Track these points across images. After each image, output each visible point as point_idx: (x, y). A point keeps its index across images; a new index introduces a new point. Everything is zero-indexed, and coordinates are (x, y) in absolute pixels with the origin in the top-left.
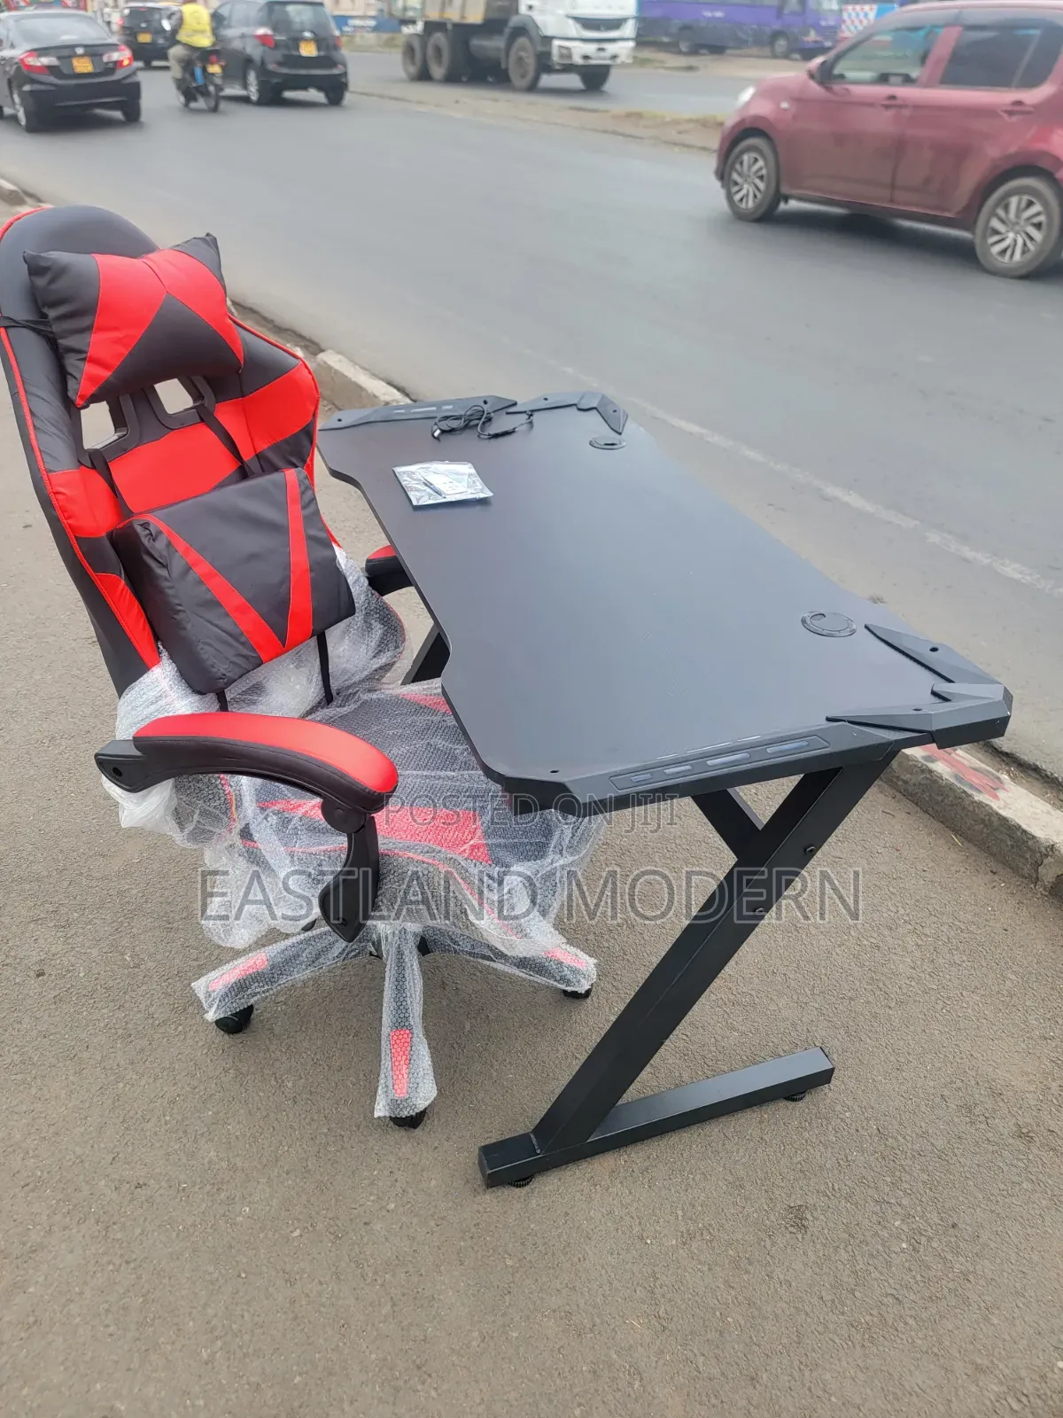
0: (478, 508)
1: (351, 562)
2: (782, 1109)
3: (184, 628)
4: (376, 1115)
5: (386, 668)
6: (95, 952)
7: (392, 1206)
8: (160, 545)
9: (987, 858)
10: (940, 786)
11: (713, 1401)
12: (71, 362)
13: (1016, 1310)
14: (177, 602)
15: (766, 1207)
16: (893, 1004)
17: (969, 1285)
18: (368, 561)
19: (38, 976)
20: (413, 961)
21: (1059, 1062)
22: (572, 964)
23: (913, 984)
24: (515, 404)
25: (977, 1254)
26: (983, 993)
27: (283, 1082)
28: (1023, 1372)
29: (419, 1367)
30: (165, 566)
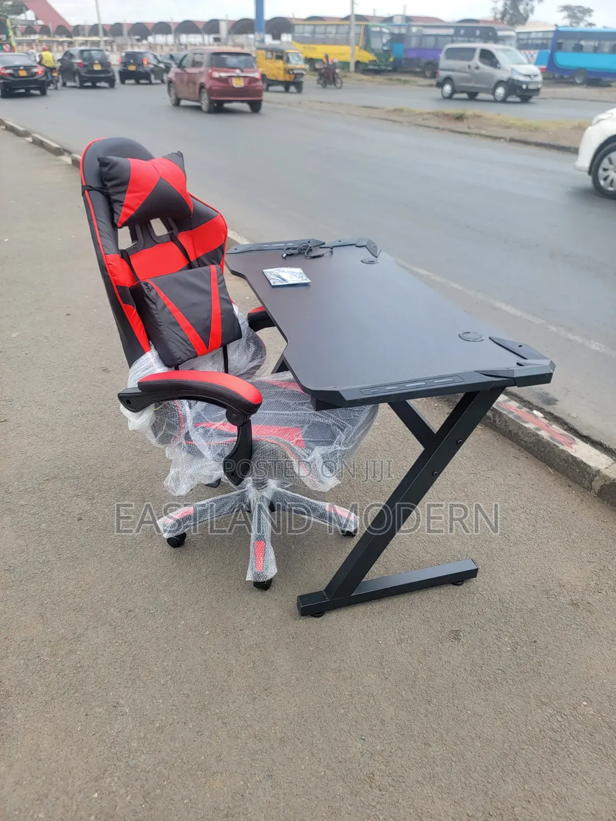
0: (304, 288)
1: (241, 313)
2: (452, 589)
3: (162, 334)
4: (247, 580)
5: (257, 367)
6: (107, 510)
7: (254, 623)
8: (152, 294)
9: (566, 479)
10: (543, 443)
11: (409, 709)
12: (116, 207)
13: (564, 680)
14: (160, 320)
15: (440, 630)
16: (512, 545)
17: (540, 667)
18: (249, 314)
19: (79, 520)
20: (266, 513)
21: (596, 573)
23: (523, 536)
24: (324, 244)
25: (546, 655)
26: (559, 541)
27: (200, 569)
28: (565, 706)
29: (266, 690)
30: (154, 303)
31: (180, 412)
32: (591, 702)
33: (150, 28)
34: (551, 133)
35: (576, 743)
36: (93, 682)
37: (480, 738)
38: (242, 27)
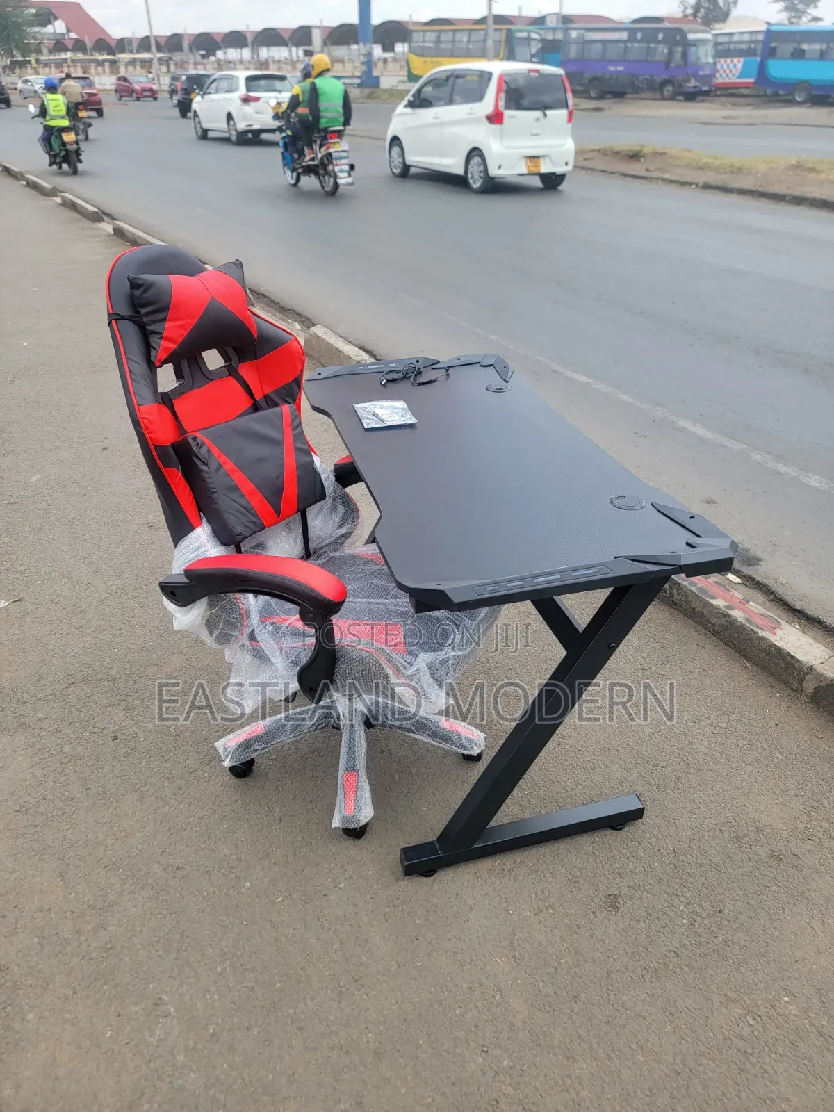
0: (408, 430)
1: (324, 465)
2: (607, 836)
3: (216, 503)
4: (333, 826)
5: (347, 535)
6: (151, 726)
7: (342, 885)
8: (203, 451)
9: (767, 676)
10: (736, 627)
11: (548, 1009)
12: (154, 340)
13: (759, 966)
14: (212, 486)
15: (592, 895)
16: (692, 771)
17: (727, 948)
18: (335, 465)
19: (114, 740)
20: (361, 732)
21: (806, 811)
22: (468, 736)
23: (708, 758)
24: (439, 362)
25: (735, 929)
26: (757, 765)
27: (273, 808)
28: (759, 1003)
29: (356, 981)
30: (205, 464)
31: (241, 606)
32: (795, 996)
33: (219, 39)
34: (759, 175)
35: (773, 1056)
36: (127, 970)
37: (642, 1049)
38: (342, 35)
